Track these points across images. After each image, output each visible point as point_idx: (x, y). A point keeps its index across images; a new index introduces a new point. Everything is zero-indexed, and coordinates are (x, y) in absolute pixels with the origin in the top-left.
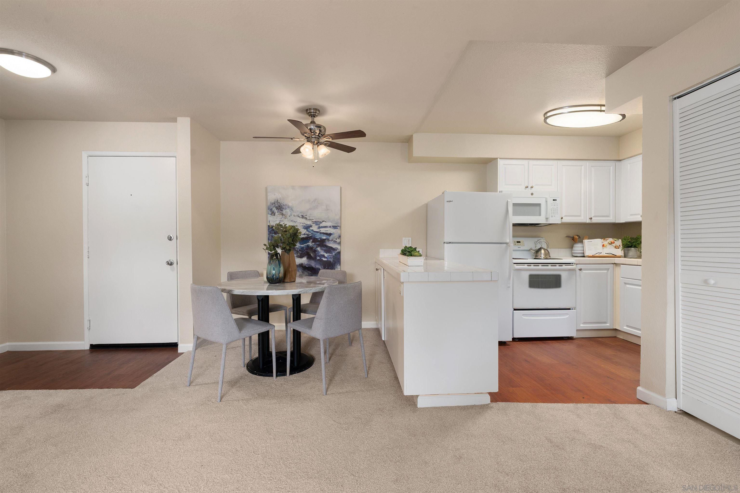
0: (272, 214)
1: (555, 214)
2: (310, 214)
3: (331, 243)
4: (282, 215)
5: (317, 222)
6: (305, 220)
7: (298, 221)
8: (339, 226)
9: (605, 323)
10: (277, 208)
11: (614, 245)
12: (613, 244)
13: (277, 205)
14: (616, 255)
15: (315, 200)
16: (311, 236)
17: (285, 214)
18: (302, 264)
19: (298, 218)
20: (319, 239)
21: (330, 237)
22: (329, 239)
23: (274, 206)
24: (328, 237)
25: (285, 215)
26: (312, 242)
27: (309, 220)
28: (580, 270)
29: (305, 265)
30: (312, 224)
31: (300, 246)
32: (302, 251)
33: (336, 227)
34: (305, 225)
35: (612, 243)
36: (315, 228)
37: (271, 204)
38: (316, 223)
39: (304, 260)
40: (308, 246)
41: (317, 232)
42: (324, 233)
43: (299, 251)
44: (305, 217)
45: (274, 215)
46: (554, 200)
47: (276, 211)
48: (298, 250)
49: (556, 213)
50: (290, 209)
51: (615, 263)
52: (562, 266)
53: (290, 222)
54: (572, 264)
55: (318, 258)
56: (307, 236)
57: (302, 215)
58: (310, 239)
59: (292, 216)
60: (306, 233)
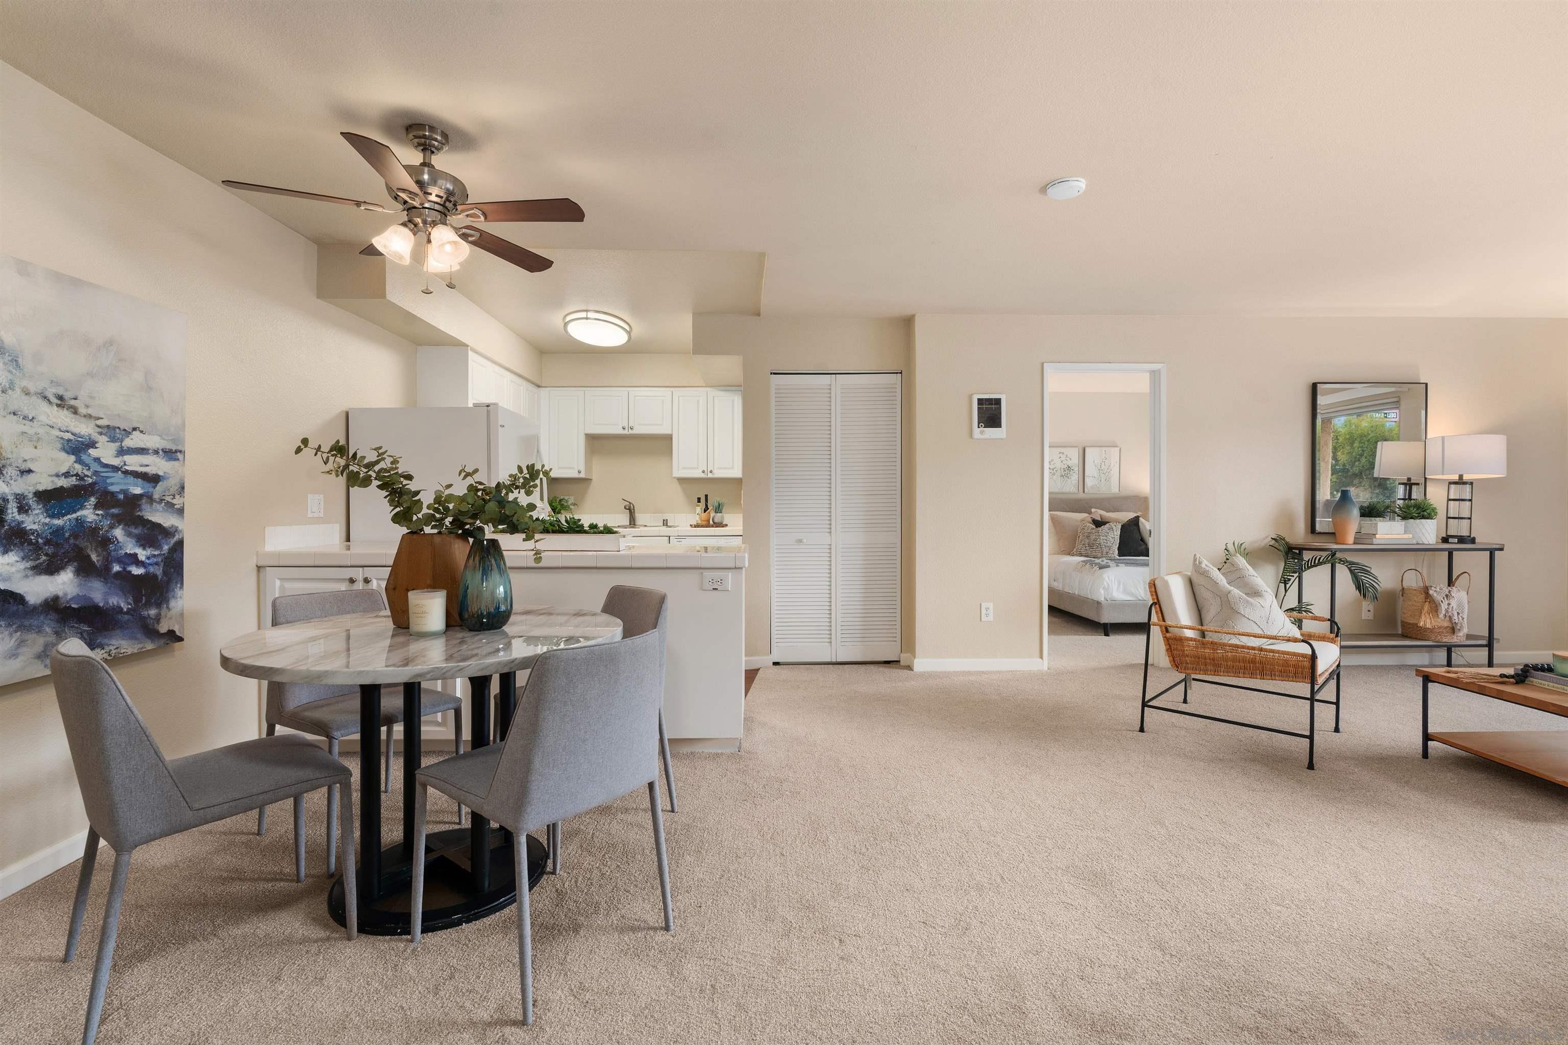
2: (92, 398)
3: (157, 511)
5: (115, 428)
6: (72, 415)
7: (43, 418)
8: (180, 452)
15: (109, 343)
16: (90, 481)
18: (56, 599)
19: (44, 406)
20: (121, 496)
21: (154, 487)
22: (152, 495)
24: (148, 487)
26: (96, 507)
27: (85, 416)
29: (68, 602)
30: (95, 436)
31: (46, 524)
32: (57, 545)
33: (173, 455)
34: (72, 437)
36: (106, 452)
38: (113, 433)
39: (64, 583)
40: (80, 522)
41: (115, 469)
42: (136, 475)
43: (45, 544)
44: (73, 402)
48: (40, 540)
50: (7, 358)
53: (4, 417)
55: (117, 568)
56: (77, 483)
57: (60, 393)
58: (90, 496)
59: (18, 391)
60: (72, 469)
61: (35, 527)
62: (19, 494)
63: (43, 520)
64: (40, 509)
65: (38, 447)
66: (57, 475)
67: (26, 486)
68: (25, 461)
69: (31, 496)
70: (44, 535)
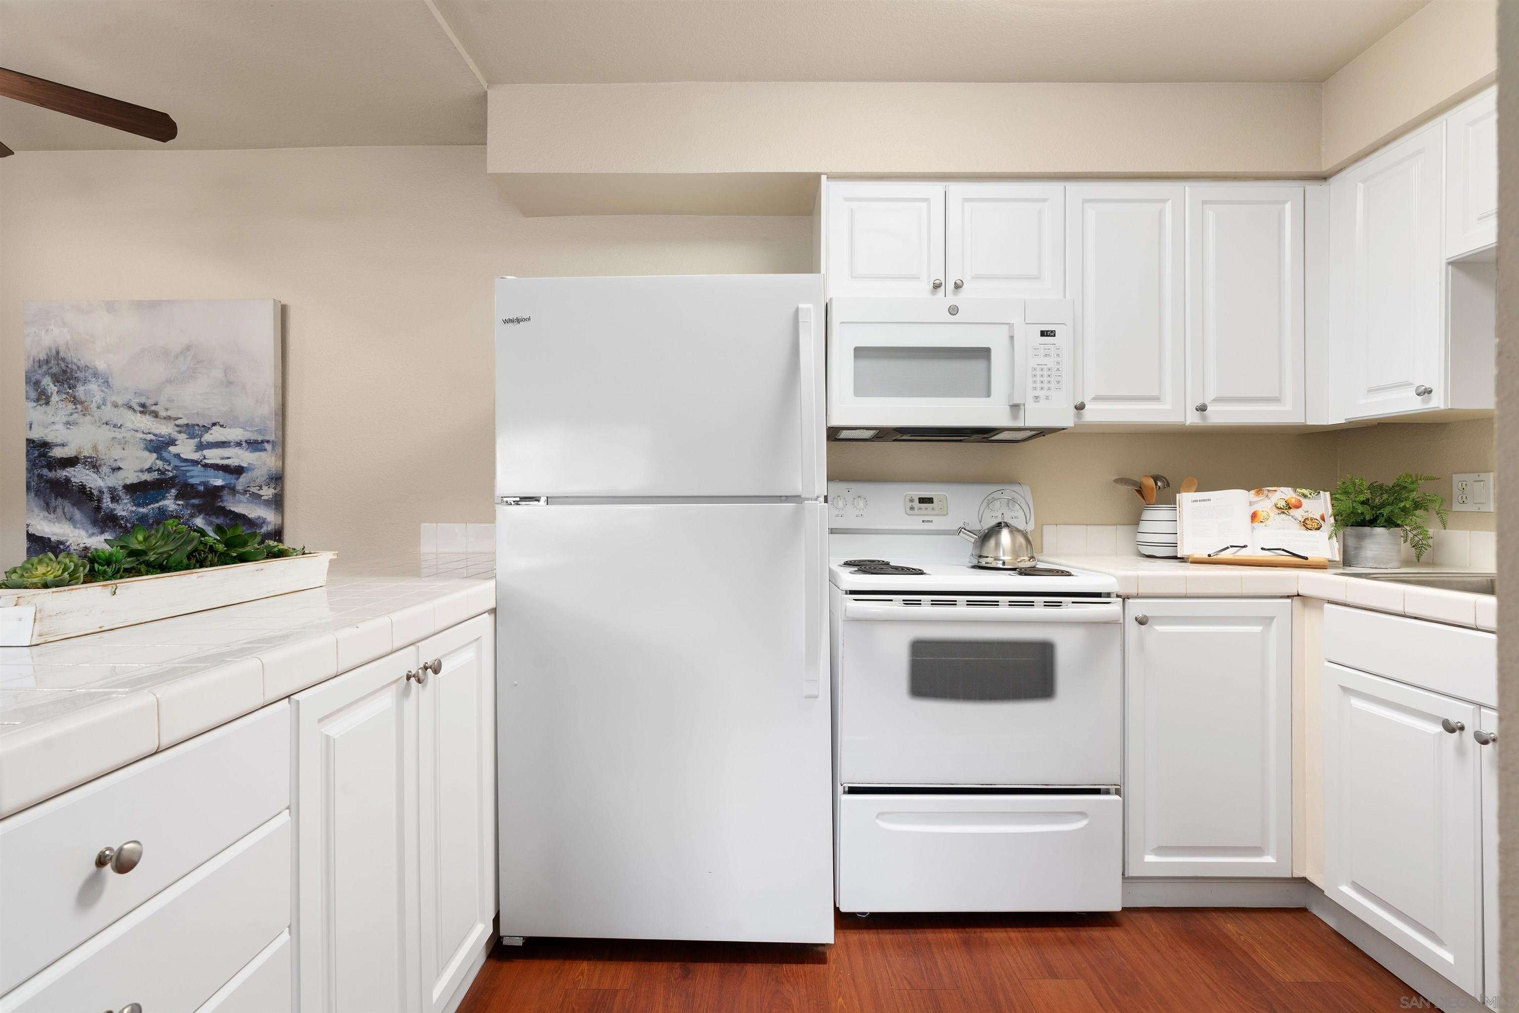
0: (38, 400)
1: (1049, 389)
2: (171, 401)
3: (241, 502)
4: (75, 404)
5: (193, 426)
6: (154, 419)
7: (129, 425)
8: (268, 442)
9: (1257, 850)
10: (56, 380)
11: (1298, 513)
12: (1293, 512)
13: (57, 369)
14: (1307, 558)
15: (187, 349)
16: (171, 474)
17: (83, 398)
19: (129, 414)
20: (202, 488)
21: (237, 479)
22: (235, 486)
23: (46, 373)
24: (230, 479)
25: (82, 403)
26: (177, 498)
27: (165, 418)
28: (1142, 622)
30: (175, 435)
31: (133, 512)
33: (259, 446)
34: (153, 438)
35: (1290, 508)
36: (185, 448)
37: (37, 365)
38: (191, 430)
40: (162, 511)
41: (195, 463)
42: (217, 467)
44: (154, 408)
45: (47, 403)
46: (1043, 334)
47: (52, 388)
48: (128, 524)
49: (1053, 385)
50: (101, 381)
51: (1298, 595)
52: (1058, 605)
53: (100, 427)
54: (1108, 595)
56: (159, 477)
57: (143, 401)
58: (171, 488)
59: (109, 405)
60: (154, 465)
61: (124, 513)
62: (111, 487)
63: (130, 508)
64: (128, 499)
65: (126, 448)
66: (142, 471)
67: (117, 481)
68: (116, 460)
69: (120, 488)
70: (131, 521)
